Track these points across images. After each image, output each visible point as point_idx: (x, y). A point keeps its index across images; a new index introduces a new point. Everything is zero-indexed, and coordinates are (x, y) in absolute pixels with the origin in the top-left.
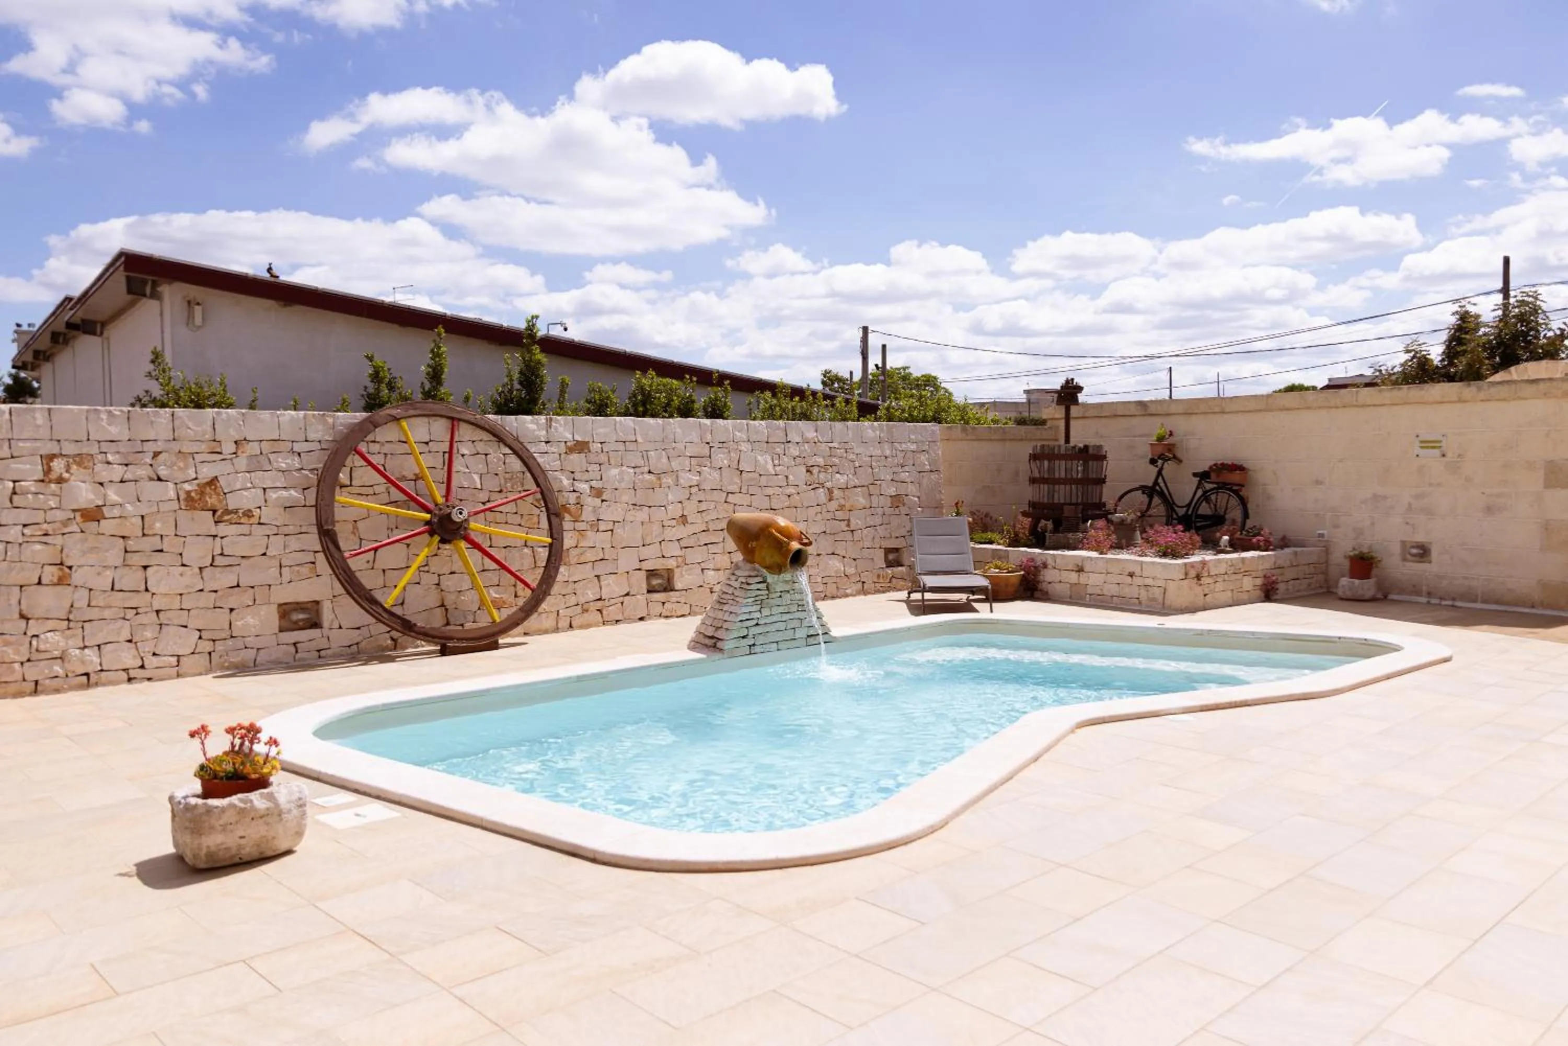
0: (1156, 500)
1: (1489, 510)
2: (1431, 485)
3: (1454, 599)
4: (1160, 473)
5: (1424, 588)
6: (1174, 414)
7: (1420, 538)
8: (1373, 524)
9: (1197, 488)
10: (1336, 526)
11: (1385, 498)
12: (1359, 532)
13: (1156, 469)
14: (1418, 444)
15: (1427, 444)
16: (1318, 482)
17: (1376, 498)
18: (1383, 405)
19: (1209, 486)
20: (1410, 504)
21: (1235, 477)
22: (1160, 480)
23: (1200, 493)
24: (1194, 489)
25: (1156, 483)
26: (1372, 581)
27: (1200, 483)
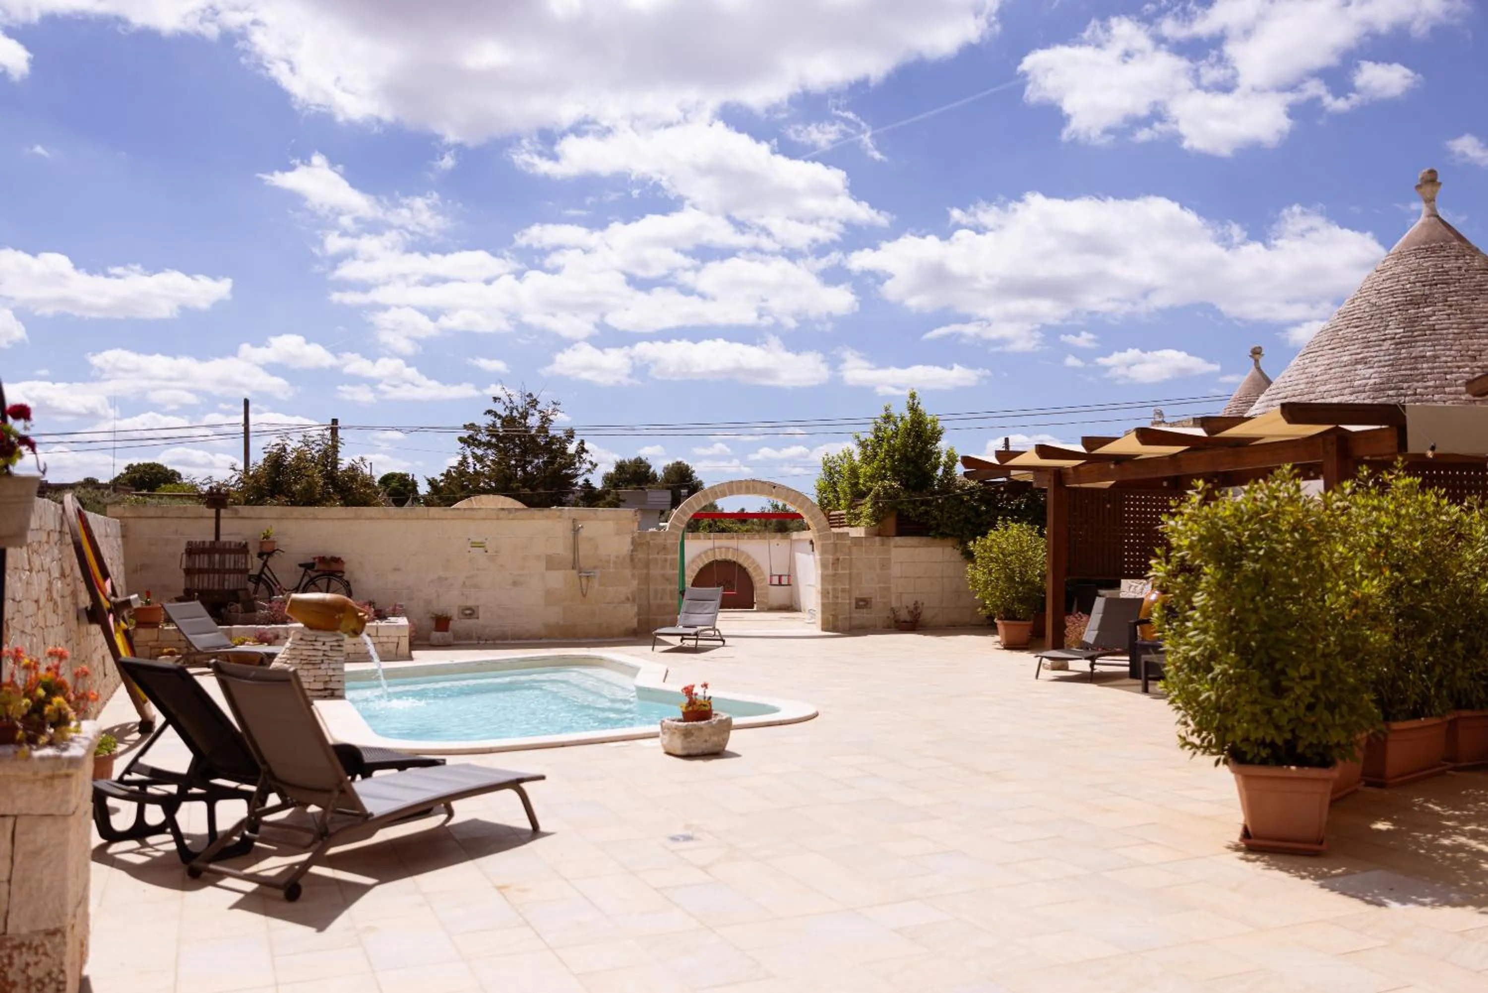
0: (262, 586)
1: (515, 584)
2: (478, 569)
3: (494, 640)
4: (265, 564)
5: (474, 635)
6: (266, 518)
7: (470, 603)
8: (438, 596)
9: (304, 575)
10: (411, 599)
11: (446, 579)
12: (428, 602)
13: (262, 562)
14: (469, 545)
15: (475, 545)
16: (396, 569)
17: (440, 578)
18: (446, 519)
19: (313, 574)
20: (464, 583)
21: (334, 566)
22: (266, 570)
23: (306, 579)
24: (300, 577)
25: (262, 572)
26: (450, 632)
27: (305, 571)
